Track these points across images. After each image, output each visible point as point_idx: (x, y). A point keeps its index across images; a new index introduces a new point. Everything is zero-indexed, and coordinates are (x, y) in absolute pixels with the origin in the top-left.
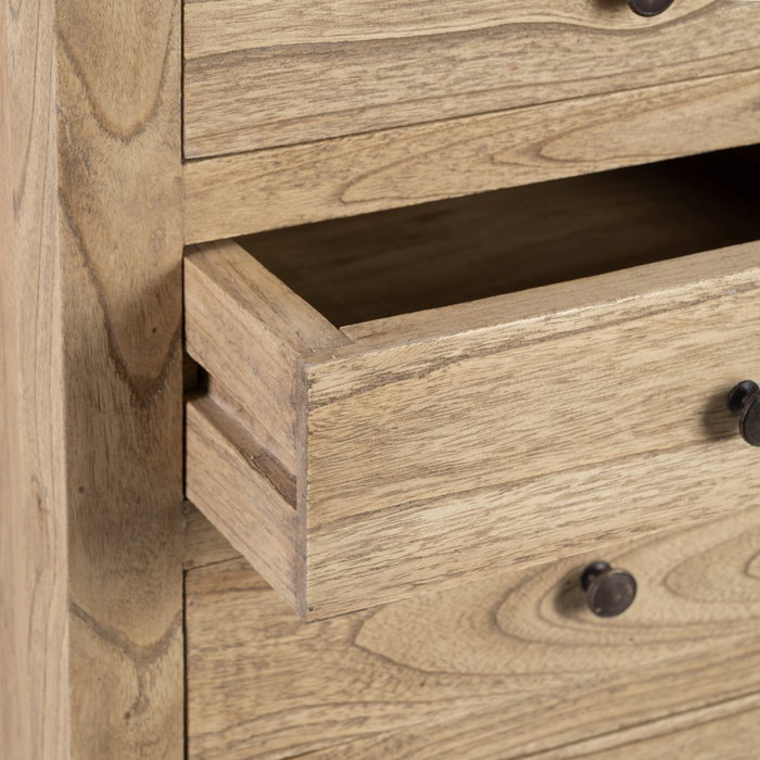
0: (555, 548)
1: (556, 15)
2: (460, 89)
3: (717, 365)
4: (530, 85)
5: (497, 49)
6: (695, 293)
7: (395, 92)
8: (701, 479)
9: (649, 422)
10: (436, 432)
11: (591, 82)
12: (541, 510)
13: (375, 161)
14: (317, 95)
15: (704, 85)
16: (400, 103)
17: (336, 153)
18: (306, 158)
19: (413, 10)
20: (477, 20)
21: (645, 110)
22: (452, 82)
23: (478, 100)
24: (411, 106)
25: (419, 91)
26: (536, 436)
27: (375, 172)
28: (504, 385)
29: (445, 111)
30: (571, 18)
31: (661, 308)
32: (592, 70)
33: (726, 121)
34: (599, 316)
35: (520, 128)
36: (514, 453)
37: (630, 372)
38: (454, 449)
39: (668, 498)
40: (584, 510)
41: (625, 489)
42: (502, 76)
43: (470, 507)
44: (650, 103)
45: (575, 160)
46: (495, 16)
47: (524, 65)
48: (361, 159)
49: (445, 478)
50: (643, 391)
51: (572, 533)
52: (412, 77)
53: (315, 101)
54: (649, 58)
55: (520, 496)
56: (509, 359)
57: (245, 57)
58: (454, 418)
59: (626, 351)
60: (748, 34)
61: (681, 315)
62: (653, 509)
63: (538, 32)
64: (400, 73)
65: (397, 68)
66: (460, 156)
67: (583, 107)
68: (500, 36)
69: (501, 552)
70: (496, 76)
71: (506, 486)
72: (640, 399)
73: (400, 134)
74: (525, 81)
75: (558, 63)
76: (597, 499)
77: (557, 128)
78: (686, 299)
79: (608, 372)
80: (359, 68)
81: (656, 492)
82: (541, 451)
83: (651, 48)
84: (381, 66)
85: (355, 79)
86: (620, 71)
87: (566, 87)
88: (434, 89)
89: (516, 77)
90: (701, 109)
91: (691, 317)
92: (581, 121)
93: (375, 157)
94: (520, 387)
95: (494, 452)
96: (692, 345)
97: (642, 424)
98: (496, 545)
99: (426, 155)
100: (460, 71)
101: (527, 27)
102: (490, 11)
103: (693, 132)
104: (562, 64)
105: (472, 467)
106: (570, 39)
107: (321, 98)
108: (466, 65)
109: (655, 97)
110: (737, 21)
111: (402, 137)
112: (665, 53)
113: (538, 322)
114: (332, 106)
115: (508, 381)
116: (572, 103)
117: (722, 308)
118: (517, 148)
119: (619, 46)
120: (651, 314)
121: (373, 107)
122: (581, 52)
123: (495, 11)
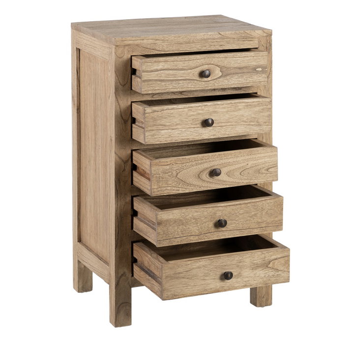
1: (193, 78)
4: (190, 88)
5: (185, 82)
10: (163, 120)
11: (199, 88)
12: (178, 133)
14: (160, 86)
16: (172, 88)
19: (173, 76)
20: (182, 78)
26: (177, 123)
29: (178, 90)
30: (196, 78)
31: (194, 107)
36: (174, 124)
37: (190, 115)
38: (165, 122)
40: (184, 135)
41: (190, 132)
43: (168, 131)
47: (189, 85)
49: (164, 127)
52: (173, 85)
55: (175, 131)
56: (172, 111)
57: (150, 80)
58: (165, 118)
59: (189, 112)
63: (191, 80)
65: (171, 84)
68: (185, 80)
71: (173, 129)
72: (192, 119)
75: (194, 85)
76: (186, 133)
78: (197, 106)
79: (186, 115)
80: (166, 83)
82: (178, 125)
83: (208, 84)
84: (169, 83)
85: (165, 85)
86: (203, 87)
87: (195, 88)
91: (198, 109)
95: (171, 124)
96: (198, 113)
97: (192, 123)
100: (180, 85)
101: (189, 79)
102: (184, 77)
105: (168, 126)
106: (196, 82)
110: (221, 81)
112: (210, 85)
113: (176, 106)
114: (162, 88)
115: (172, 114)
119: (203, 83)
122: (197, 84)
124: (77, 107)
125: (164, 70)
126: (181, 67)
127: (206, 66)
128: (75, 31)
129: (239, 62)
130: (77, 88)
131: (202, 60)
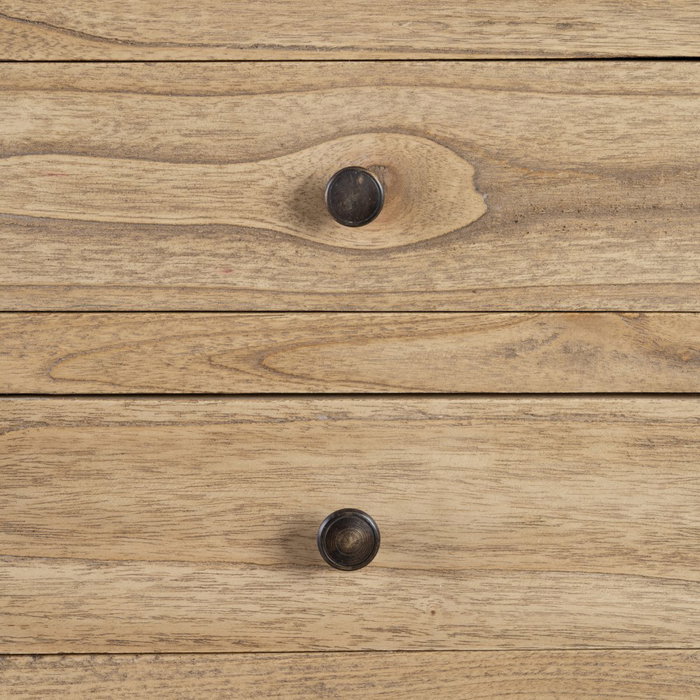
0: (149, 640)
1: (271, 223)
2: (170, 283)
3: (313, 490)
4: (246, 290)
5: (208, 248)
6: (283, 411)
7: (101, 275)
8: (305, 606)
9: (243, 532)
10: (20, 492)
11: (314, 297)
12: (132, 597)
13: (83, 341)
14: (21, 266)
15: (445, 320)
16: (108, 286)
17: (42, 327)
18: (12, 326)
19: (117, 196)
20: (185, 216)
21: (378, 337)
22: (161, 275)
23: (192, 297)
24: (119, 292)
25: (126, 278)
26: (122, 519)
27: (85, 353)
28: (86, 460)
29: (157, 304)
30: (287, 227)
31: (246, 418)
32: (314, 285)
33: (474, 363)
34: (181, 413)
35: (238, 333)
36: (99, 531)
37: (217, 476)
38: (38, 512)
39: (271, 617)
40: (179, 607)
41: (222, 596)
42: (214, 276)
43: (58, 575)
44: (383, 329)
45: (301, 376)
46: (203, 214)
47: (238, 269)
48: (69, 337)
49: (32, 539)
50: (233, 499)
51: (167, 628)
52: (118, 264)
53: (19, 272)
54: (378, 282)
55: (109, 576)
56: (90, 436)
58: (37, 482)
59: (212, 454)
60: (492, 274)
61: (269, 429)
62: (254, 625)
63: (252, 238)
64: (107, 257)
65: (103, 252)
66: (174, 352)
67: (307, 322)
68: (210, 235)
69: (92, 629)
70: (208, 276)
71: (96, 563)
72: (231, 506)
73: (109, 319)
74: (241, 285)
75: (275, 272)
76: (191, 599)
77: (279, 339)
78: (273, 414)
79: (194, 471)
80: (63, 246)
81: (257, 608)
82: (128, 535)
83: (381, 272)
84: (86, 247)
85: (59, 257)
86: (345, 290)
87: (286, 298)
88: (143, 279)
89: (230, 280)
90: (445, 345)
91: (279, 434)
92: (306, 336)
93: (83, 338)
94: (102, 466)
95: (79, 525)
96: (282, 463)
97: (235, 533)
98: (87, 621)
99: (138, 344)
100: (169, 265)
101: (240, 229)
102: (197, 208)
103: (437, 369)
104: (279, 274)
105: (57, 535)
106: (287, 250)
107: (25, 271)
108: (176, 259)
109: (389, 324)
110: (478, 258)
111: (112, 322)
112: (396, 279)
113: (116, 405)
114: (36, 280)
115: (90, 456)
116: (295, 316)
117: (311, 431)
118: (236, 353)
119: (343, 265)
120: (236, 422)
121: (79, 286)
122: (300, 265)
123: (203, 209)
125: (48, 148)
126: (177, 140)
127: (369, 140)
129: (621, 129)
131: (331, 99)
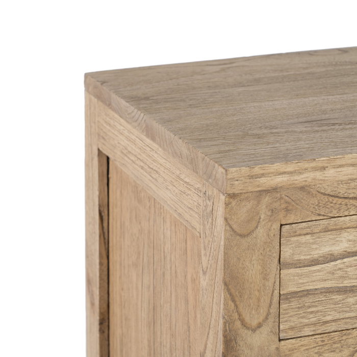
17: (350, 336)
18: (336, 338)
53: (340, 313)
107: (343, 311)
114: (348, 315)
124: (101, 314)
128: (95, 100)
130: (101, 264)
